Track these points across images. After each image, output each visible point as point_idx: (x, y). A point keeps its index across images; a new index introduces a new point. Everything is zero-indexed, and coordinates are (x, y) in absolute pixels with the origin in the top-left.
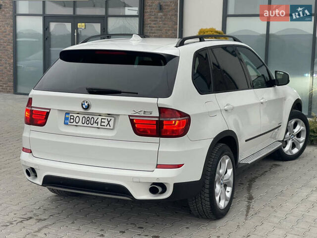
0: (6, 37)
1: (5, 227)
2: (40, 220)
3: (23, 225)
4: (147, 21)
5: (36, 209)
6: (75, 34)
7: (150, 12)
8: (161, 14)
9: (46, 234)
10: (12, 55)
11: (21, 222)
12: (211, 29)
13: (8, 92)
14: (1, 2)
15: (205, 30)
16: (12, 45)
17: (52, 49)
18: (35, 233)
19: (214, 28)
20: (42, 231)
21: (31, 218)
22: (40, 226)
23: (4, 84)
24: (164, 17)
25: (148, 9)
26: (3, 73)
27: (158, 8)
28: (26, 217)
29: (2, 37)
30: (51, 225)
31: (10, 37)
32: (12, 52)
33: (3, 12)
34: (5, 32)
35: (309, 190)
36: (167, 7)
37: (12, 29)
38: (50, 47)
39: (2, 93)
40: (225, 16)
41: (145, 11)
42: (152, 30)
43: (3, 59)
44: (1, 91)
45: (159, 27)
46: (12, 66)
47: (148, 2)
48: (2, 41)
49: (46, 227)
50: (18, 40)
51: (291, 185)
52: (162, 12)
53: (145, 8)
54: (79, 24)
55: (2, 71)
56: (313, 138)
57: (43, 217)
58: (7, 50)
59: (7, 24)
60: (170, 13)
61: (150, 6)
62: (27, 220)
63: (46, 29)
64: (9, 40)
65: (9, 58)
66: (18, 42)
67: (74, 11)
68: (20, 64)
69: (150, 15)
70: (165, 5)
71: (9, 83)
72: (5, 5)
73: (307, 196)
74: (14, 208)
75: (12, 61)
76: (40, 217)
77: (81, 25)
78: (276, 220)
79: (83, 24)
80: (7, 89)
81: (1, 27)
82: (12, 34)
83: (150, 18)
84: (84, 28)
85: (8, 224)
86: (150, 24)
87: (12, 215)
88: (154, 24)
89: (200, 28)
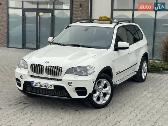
0: (3, 19)
1: (9, 106)
2: (25, 103)
3: (17, 105)
4: (74, 12)
5: (23, 99)
6: (38, 18)
7: (76, 7)
8: (81, 9)
9: (28, 109)
10: (6, 28)
11: (17, 104)
12: (105, 16)
13: (4, 47)
14: (1, 2)
15: (102, 17)
16: (6, 23)
17: (26, 25)
18: (23, 109)
19: (106, 16)
20: (26, 108)
21: (21, 103)
22: (25, 106)
23: (2, 42)
24: (82, 10)
25: (74, 6)
26: (1, 37)
27: (80, 5)
28: (18, 102)
29: (1, 19)
30: (30, 105)
31: (5, 19)
32: (6, 27)
33: (2, 7)
34: (3, 16)
35: (147, 92)
36: (84, 5)
37: (6, 15)
38: (25, 24)
39: (1, 47)
40: (112, 10)
41: (73, 7)
42: (76, 16)
43: (2, 30)
44: (0, 46)
45: (80, 15)
46: (6, 33)
47: (75, 3)
48: (1, 21)
49: (28, 106)
50: (9, 20)
51: (140, 90)
52: (81, 8)
53: (73, 5)
54: (40, 13)
55: (1, 36)
56: (152, 70)
57: (26, 103)
58: (3, 26)
59: (4, 12)
60: (86, 8)
61: (75, 4)
62: (19, 103)
63: (24, 15)
64: (5, 20)
65: (4, 29)
66: (9, 21)
67: (38, 6)
68: (10, 32)
69: (76, 9)
70: (83, 4)
71: (5, 42)
72: (3, 3)
73: (146, 95)
74: (13, 99)
75: (6, 31)
76: (25, 102)
77: (41, 14)
78: (131, 104)
79: (42, 13)
80: (3, 45)
81: (1, 14)
82: (6, 17)
83: (75, 10)
84: (42, 15)
85: (11, 105)
86: (75, 13)
87: (12, 101)
88: (78, 13)
89: (100, 16)
